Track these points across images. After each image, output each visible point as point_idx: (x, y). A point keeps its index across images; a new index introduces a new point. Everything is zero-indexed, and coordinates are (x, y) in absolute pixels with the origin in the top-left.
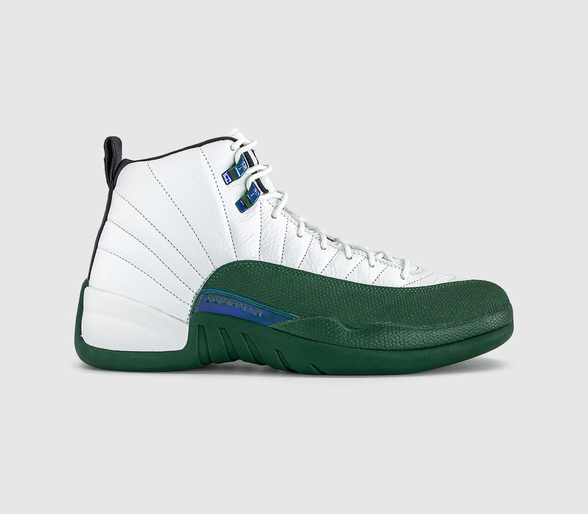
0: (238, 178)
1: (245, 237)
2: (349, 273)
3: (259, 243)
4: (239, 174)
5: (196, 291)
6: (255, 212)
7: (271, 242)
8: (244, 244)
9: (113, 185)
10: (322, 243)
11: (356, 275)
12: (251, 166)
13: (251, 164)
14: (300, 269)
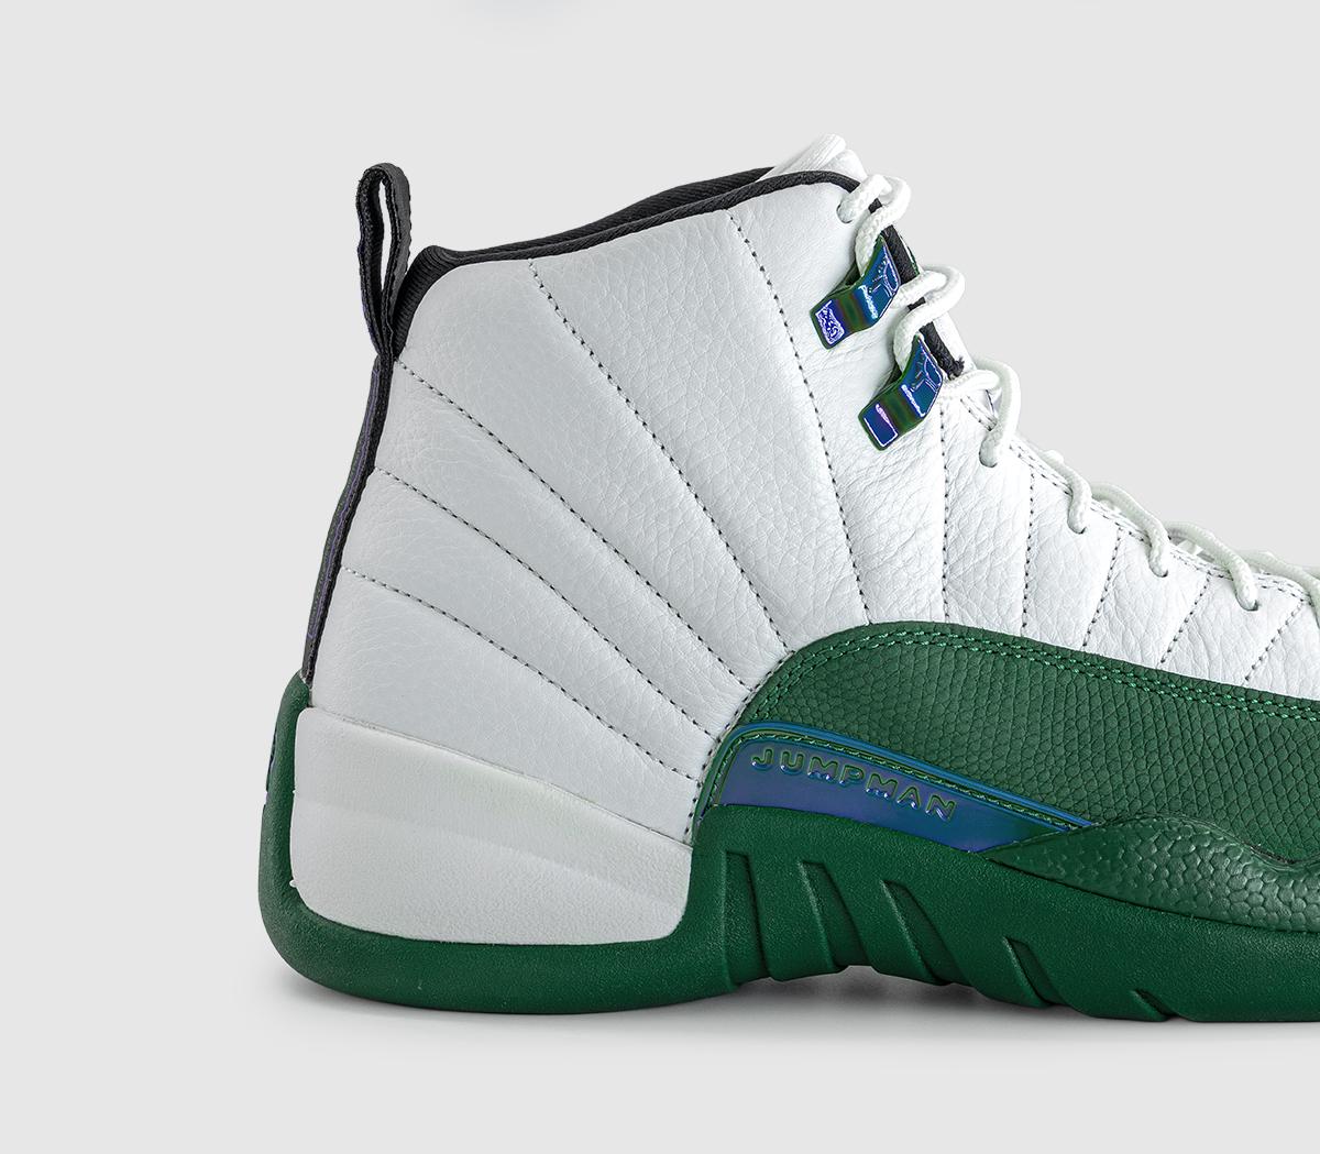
0: (867, 322)
1: (892, 538)
2: (1254, 661)
3: (941, 556)
4: (872, 308)
5: (718, 729)
6: (925, 445)
7: (984, 554)
8: (891, 562)
9: (394, 345)
10: (1155, 553)
11: (1280, 665)
12: (905, 280)
13: (907, 272)
14: (1088, 650)
